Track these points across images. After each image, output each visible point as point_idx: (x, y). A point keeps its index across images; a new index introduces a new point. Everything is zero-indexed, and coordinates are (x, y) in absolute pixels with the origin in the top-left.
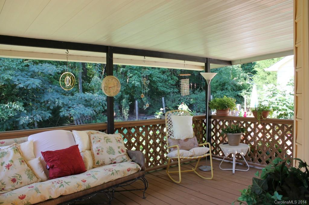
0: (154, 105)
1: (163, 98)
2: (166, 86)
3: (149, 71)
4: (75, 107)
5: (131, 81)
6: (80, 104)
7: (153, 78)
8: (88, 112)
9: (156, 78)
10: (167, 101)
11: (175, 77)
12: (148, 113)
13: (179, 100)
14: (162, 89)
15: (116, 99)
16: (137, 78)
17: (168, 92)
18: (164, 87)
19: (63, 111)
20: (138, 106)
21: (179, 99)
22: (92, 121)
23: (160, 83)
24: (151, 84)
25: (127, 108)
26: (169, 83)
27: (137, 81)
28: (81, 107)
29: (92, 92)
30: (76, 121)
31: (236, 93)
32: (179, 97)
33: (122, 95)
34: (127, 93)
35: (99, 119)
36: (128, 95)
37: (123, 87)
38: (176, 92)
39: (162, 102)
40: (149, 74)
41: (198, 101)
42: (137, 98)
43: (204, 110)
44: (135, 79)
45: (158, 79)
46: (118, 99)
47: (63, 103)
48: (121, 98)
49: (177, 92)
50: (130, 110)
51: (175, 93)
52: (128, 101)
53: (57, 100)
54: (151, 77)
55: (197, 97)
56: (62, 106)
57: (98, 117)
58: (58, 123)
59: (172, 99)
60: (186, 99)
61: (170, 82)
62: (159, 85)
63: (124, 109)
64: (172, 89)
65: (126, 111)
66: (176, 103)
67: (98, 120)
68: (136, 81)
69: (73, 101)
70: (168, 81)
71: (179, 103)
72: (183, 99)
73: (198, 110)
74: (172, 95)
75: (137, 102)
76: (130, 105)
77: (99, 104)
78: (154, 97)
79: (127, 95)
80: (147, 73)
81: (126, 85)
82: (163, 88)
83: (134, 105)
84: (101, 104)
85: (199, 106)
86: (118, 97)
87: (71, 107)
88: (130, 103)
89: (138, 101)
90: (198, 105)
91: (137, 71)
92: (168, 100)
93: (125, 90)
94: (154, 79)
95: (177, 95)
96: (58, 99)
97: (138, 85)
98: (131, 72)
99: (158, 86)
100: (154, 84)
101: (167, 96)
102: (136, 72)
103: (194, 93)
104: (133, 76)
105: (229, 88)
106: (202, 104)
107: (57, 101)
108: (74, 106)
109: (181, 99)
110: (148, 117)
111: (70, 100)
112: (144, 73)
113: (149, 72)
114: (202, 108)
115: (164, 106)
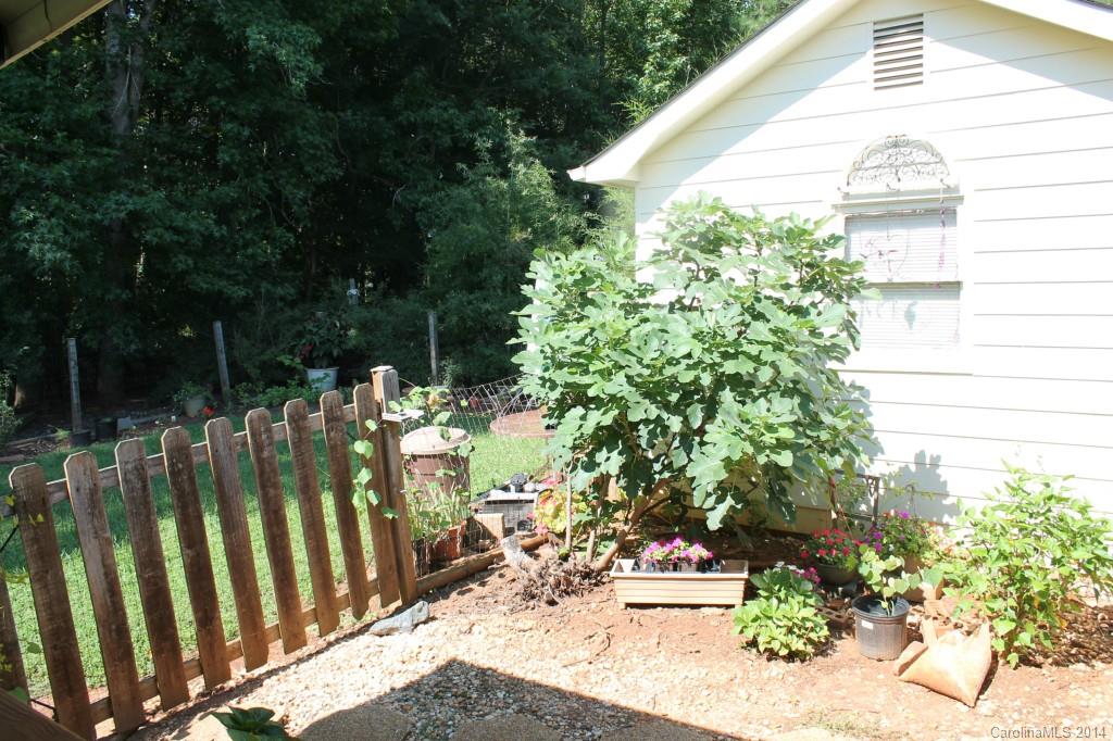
1: (218, 326)
10: (236, 335)
14: (205, 285)
32: (293, 321)
41: (378, 338)
49: (286, 298)
51: (278, 304)
55: (374, 320)
59: (262, 330)
60: (328, 329)
64: (264, 285)
72: (315, 330)
75: (72, 345)
89: (78, 342)
92: (245, 335)
101: (243, 314)
113: (123, 203)
115: (224, 362)
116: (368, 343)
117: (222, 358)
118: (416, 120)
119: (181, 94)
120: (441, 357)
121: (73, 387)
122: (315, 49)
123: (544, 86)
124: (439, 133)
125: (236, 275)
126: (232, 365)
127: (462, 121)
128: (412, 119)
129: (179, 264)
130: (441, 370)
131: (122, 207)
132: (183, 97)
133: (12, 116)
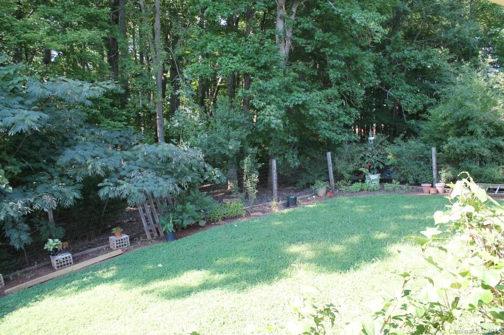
0: (310, 169)
1: (329, 154)
2: (335, 129)
3: (299, 95)
4: (134, 177)
5: (262, 117)
6: (146, 168)
7: (308, 110)
8: (161, 188)
9: (316, 110)
10: (337, 159)
11: (353, 110)
12: (297, 185)
13: (362, 158)
14: (328, 135)
15: (230, 156)
16: (274, 110)
17: (340, 140)
18: (330, 130)
19: (105, 186)
20: (278, 171)
21: (362, 155)
22: (176, 207)
23: (324, 122)
24: (305, 124)
25: (254, 175)
26: (340, 122)
27: (274, 116)
28: (149, 175)
29: (175, 142)
30: (143, 206)
31: (493, 141)
32: (361, 152)
33: (243, 147)
34: (254, 145)
35: (192, 202)
36: (256, 148)
37: (244, 130)
38: (356, 141)
39: (326, 162)
40: (300, 103)
41: (403, 160)
42: (275, 155)
43: (416, 177)
44: (271, 112)
45: (320, 113)
46: (234, 157)
47: (105, 168)
48: (241, 155)
49: (358, 141)
50: (260, 180)
51: (354, 144)
52: (257, 161)
53: (89, 160)
54: (304, 108)
55: (401, 151)
56: (103, 174)
57: (190, 198)
58: (107, 208)
59: (346, 156)
60: (377, 156)
61: (342, 119)
62: (323, 126)
63: (247, 179)
64: (347, 135)
65: (251, 184)
66: (355, 164)
67: (189, 203)
68: (272, 118)
69: (131, 162)
70: (339, 117)
71: (361, 164)
72: (370, 156)
73: (402, 179)
74: (347, 146)
75: (274, 162)
76: (260, 170)
77: (191, 168)
78: (309, 151)
79: (253, 147)
80: (297, 99)
81: (252, 127)
82: (330, 133)
83: (268, 169)
84: (193, 168)
85: (404, 169)
86: (234, 153)
87: (125, 176)
88: (260, 166)
89: (277, 161)
90: (405, 167)
91: (275, 95)
92: (340, 158)
93: (248, 136)
94: (310, 113)
95: (358, 148)
96: (94, 157)
97: (276, 125)
98: (262, 99)
99: (318, 129)
100: (310, 125)
101: (339, 149)
102: (273, 97)
103: (393, 143)
104: (266, 107)
105: (479, 130)
106: (412, 167)
107: (89, 164)
108: (133, 175)
109: (365, 155)
110: (298, 194)
111: (125, 160)
112: (289, 101)
113: (300, 97)
114: (412, 174)
115: (332, 171)
116: (398, 162)
117: (331, 169)
118: (399, 56)
119: (310, 48)
120: (439, 169)
121: (275, 182)
122: (382, 23)
123: (456, 37)
124: (409, 62)
125: (336, 130)
126: (335, 173)
127: (420, 56)
128: (397, 56)
129: (322, 125)
130: (439, 176)
131: (300, 99)
132: (311, 49)
133: (246, 61)
